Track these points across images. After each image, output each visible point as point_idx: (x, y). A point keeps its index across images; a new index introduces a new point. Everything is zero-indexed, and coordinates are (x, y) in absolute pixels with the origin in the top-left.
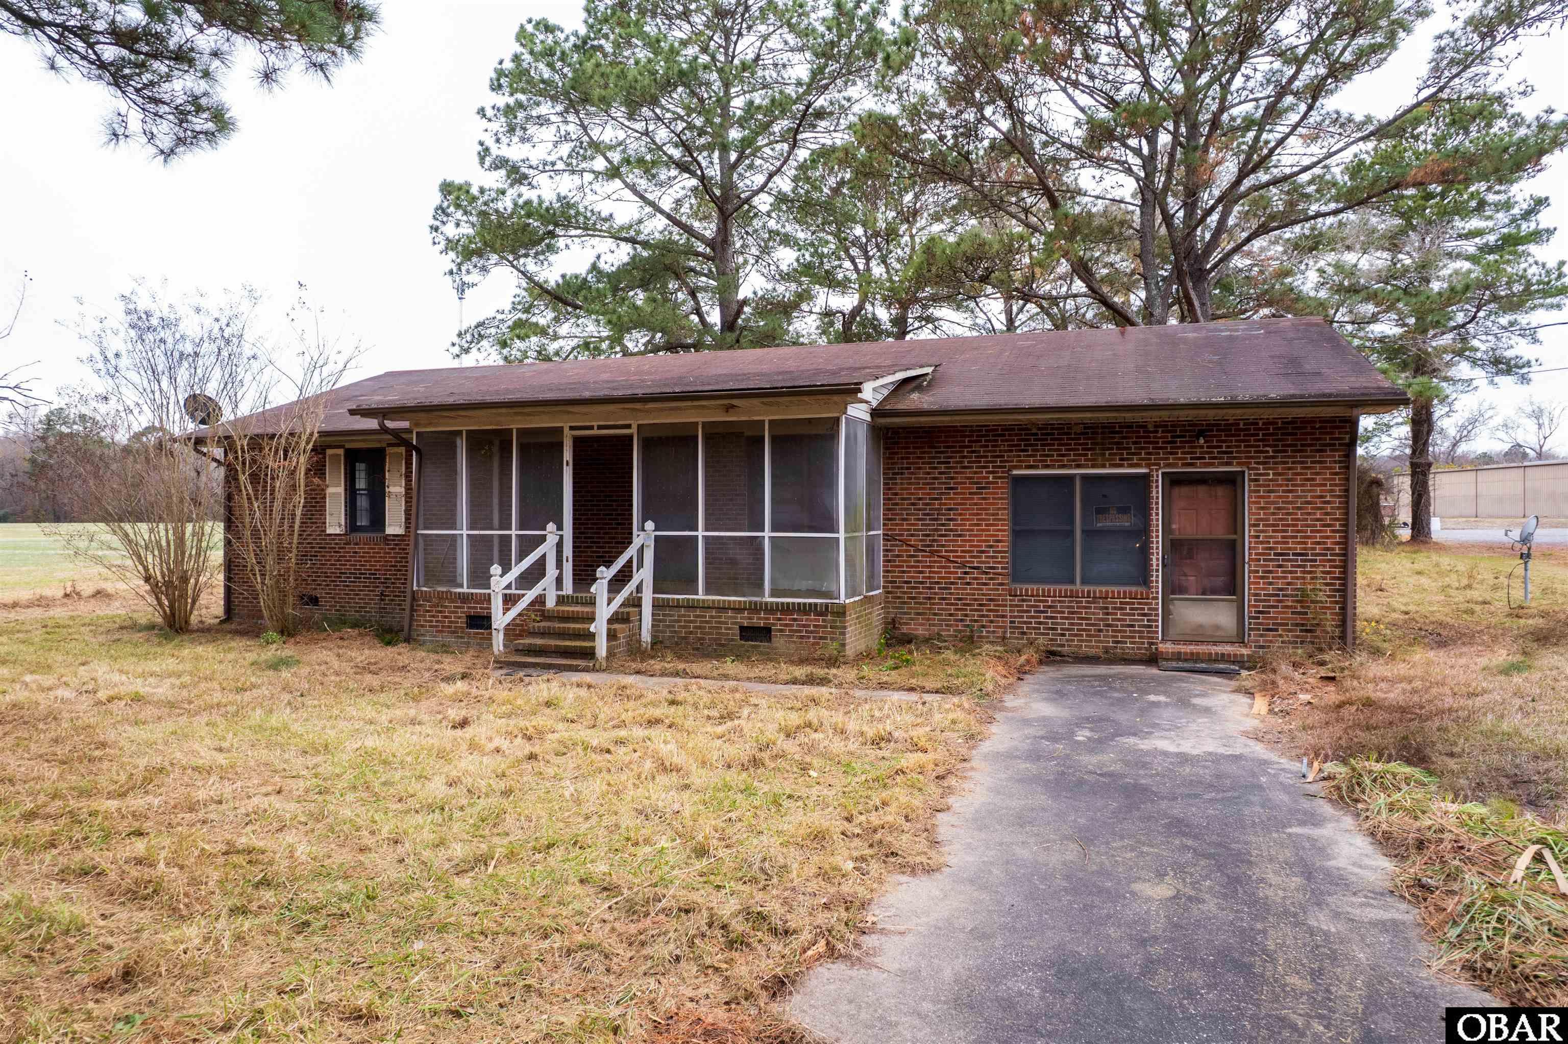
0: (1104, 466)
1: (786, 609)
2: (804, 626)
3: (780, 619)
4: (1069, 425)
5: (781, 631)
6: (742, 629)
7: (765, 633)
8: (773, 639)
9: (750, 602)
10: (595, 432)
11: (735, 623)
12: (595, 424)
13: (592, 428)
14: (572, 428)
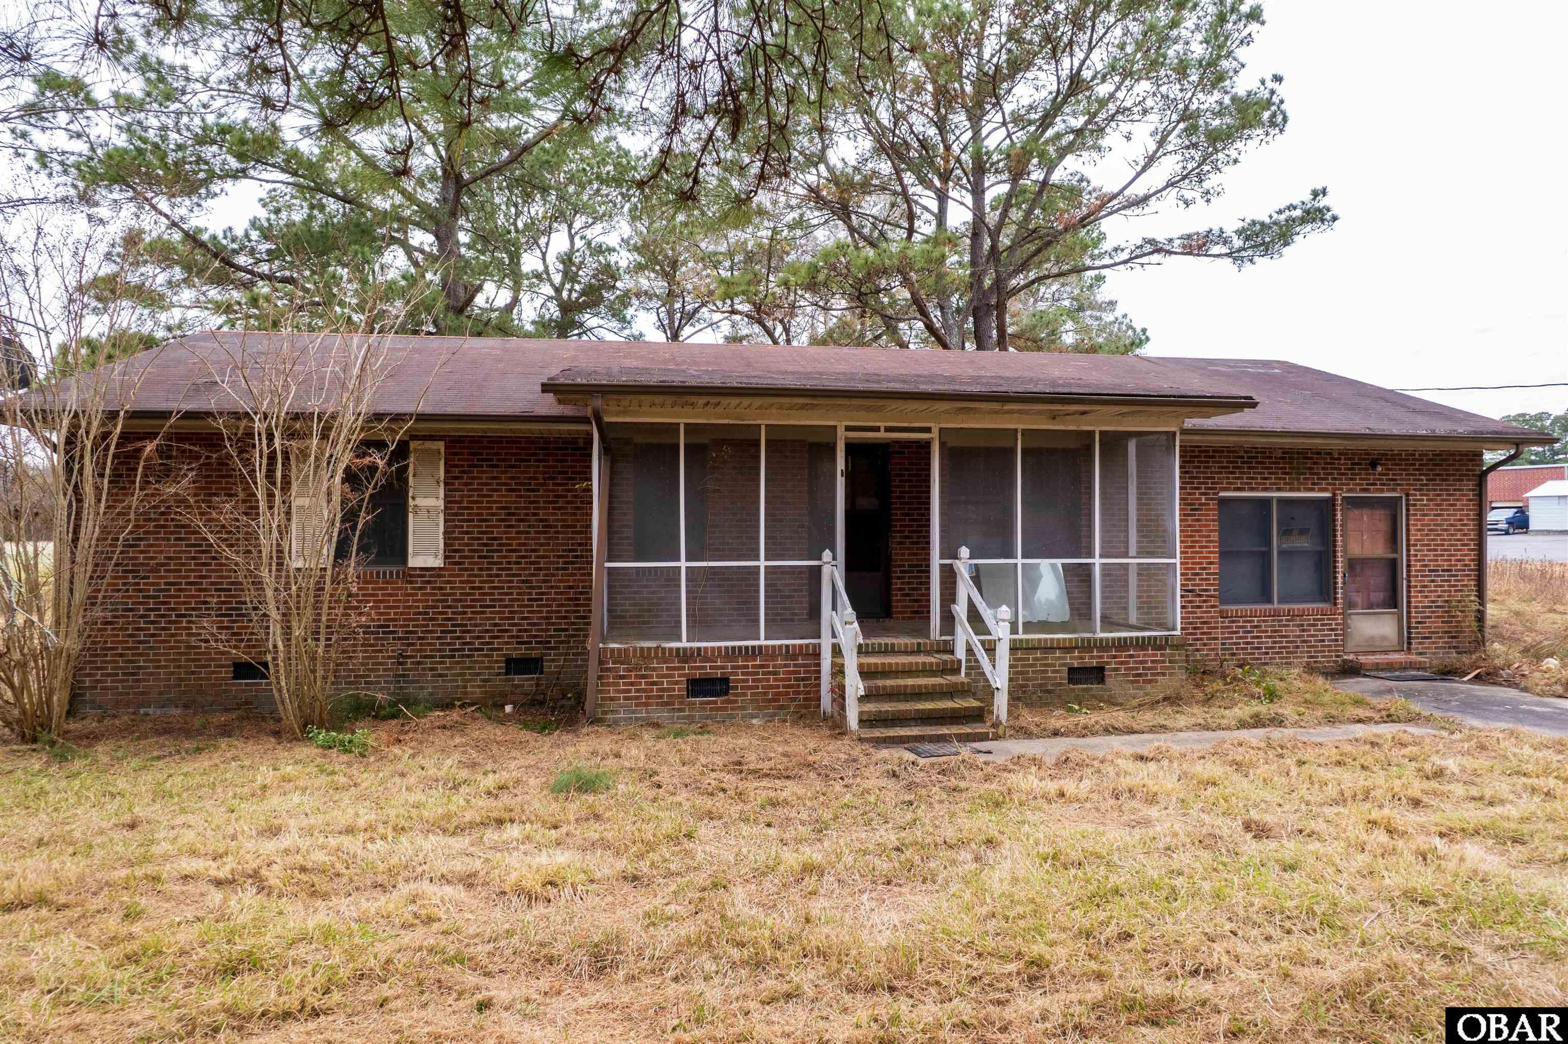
0: (1299, 490)
1: (1122, 645)
2: (1142, 662)
3: (1115, 657)
4: (1271, 450)
5: (1116, 669)
6: (1072, 670)
7: (1097, 674)
8: (1107, 680)
9: (1083, 640)
10: (882, 435)
11: (1064, 665)
12: (882, 425)
13: (877, 429)
14: (848, 428)
